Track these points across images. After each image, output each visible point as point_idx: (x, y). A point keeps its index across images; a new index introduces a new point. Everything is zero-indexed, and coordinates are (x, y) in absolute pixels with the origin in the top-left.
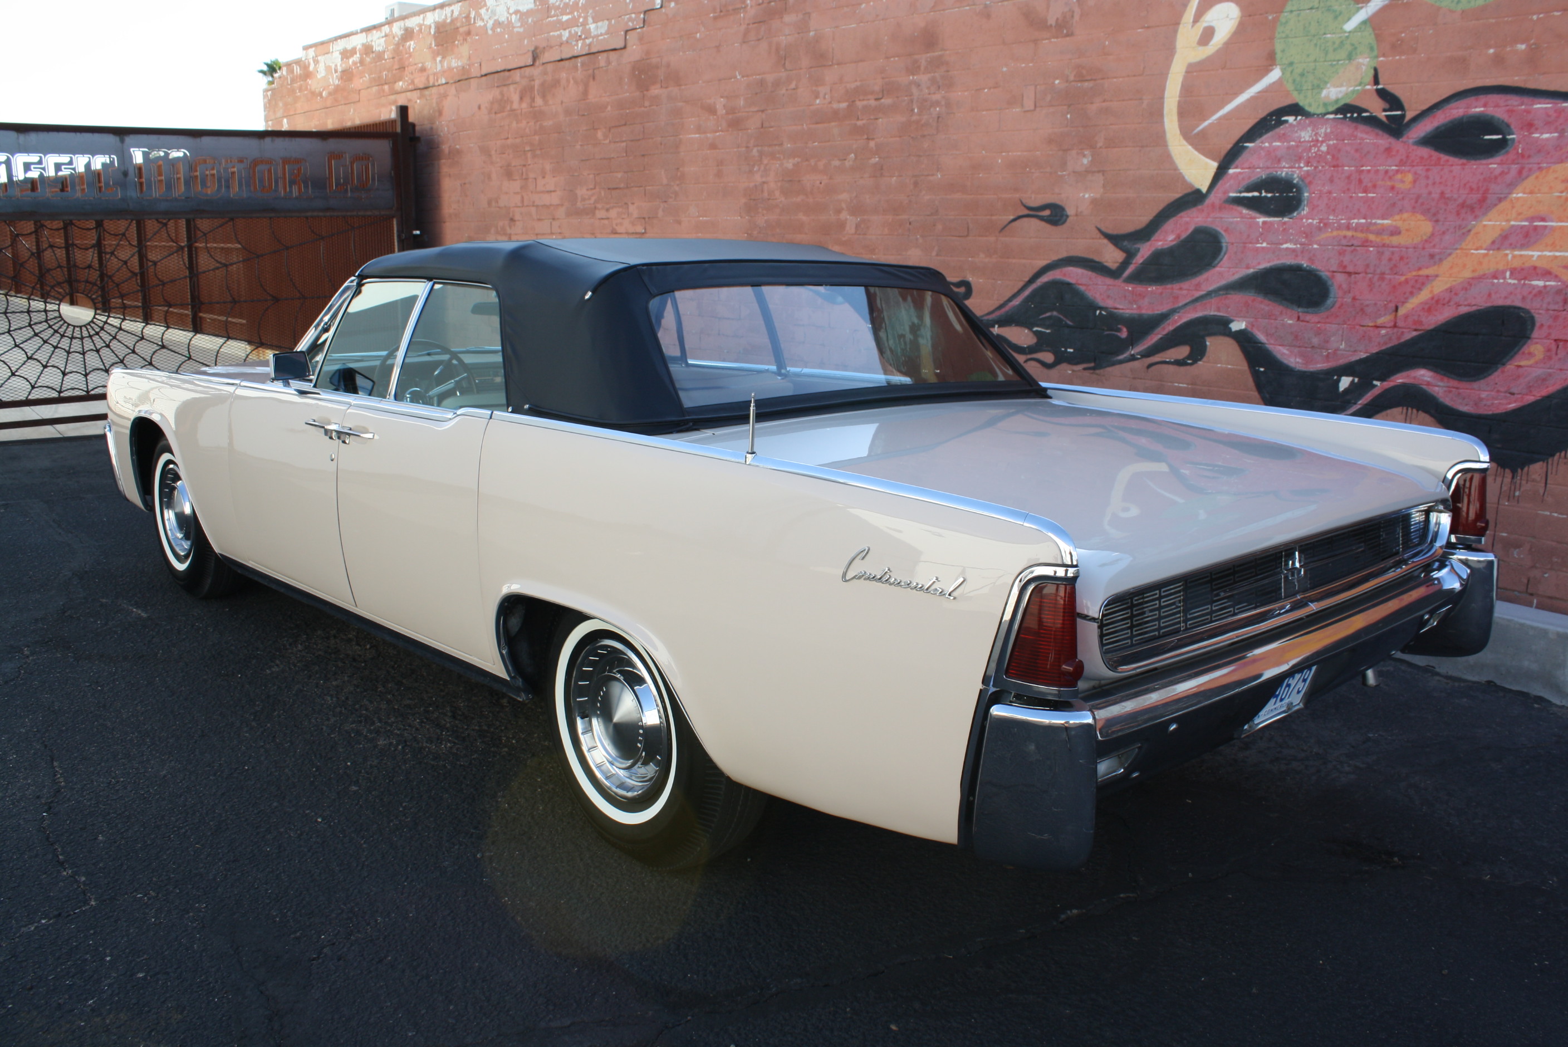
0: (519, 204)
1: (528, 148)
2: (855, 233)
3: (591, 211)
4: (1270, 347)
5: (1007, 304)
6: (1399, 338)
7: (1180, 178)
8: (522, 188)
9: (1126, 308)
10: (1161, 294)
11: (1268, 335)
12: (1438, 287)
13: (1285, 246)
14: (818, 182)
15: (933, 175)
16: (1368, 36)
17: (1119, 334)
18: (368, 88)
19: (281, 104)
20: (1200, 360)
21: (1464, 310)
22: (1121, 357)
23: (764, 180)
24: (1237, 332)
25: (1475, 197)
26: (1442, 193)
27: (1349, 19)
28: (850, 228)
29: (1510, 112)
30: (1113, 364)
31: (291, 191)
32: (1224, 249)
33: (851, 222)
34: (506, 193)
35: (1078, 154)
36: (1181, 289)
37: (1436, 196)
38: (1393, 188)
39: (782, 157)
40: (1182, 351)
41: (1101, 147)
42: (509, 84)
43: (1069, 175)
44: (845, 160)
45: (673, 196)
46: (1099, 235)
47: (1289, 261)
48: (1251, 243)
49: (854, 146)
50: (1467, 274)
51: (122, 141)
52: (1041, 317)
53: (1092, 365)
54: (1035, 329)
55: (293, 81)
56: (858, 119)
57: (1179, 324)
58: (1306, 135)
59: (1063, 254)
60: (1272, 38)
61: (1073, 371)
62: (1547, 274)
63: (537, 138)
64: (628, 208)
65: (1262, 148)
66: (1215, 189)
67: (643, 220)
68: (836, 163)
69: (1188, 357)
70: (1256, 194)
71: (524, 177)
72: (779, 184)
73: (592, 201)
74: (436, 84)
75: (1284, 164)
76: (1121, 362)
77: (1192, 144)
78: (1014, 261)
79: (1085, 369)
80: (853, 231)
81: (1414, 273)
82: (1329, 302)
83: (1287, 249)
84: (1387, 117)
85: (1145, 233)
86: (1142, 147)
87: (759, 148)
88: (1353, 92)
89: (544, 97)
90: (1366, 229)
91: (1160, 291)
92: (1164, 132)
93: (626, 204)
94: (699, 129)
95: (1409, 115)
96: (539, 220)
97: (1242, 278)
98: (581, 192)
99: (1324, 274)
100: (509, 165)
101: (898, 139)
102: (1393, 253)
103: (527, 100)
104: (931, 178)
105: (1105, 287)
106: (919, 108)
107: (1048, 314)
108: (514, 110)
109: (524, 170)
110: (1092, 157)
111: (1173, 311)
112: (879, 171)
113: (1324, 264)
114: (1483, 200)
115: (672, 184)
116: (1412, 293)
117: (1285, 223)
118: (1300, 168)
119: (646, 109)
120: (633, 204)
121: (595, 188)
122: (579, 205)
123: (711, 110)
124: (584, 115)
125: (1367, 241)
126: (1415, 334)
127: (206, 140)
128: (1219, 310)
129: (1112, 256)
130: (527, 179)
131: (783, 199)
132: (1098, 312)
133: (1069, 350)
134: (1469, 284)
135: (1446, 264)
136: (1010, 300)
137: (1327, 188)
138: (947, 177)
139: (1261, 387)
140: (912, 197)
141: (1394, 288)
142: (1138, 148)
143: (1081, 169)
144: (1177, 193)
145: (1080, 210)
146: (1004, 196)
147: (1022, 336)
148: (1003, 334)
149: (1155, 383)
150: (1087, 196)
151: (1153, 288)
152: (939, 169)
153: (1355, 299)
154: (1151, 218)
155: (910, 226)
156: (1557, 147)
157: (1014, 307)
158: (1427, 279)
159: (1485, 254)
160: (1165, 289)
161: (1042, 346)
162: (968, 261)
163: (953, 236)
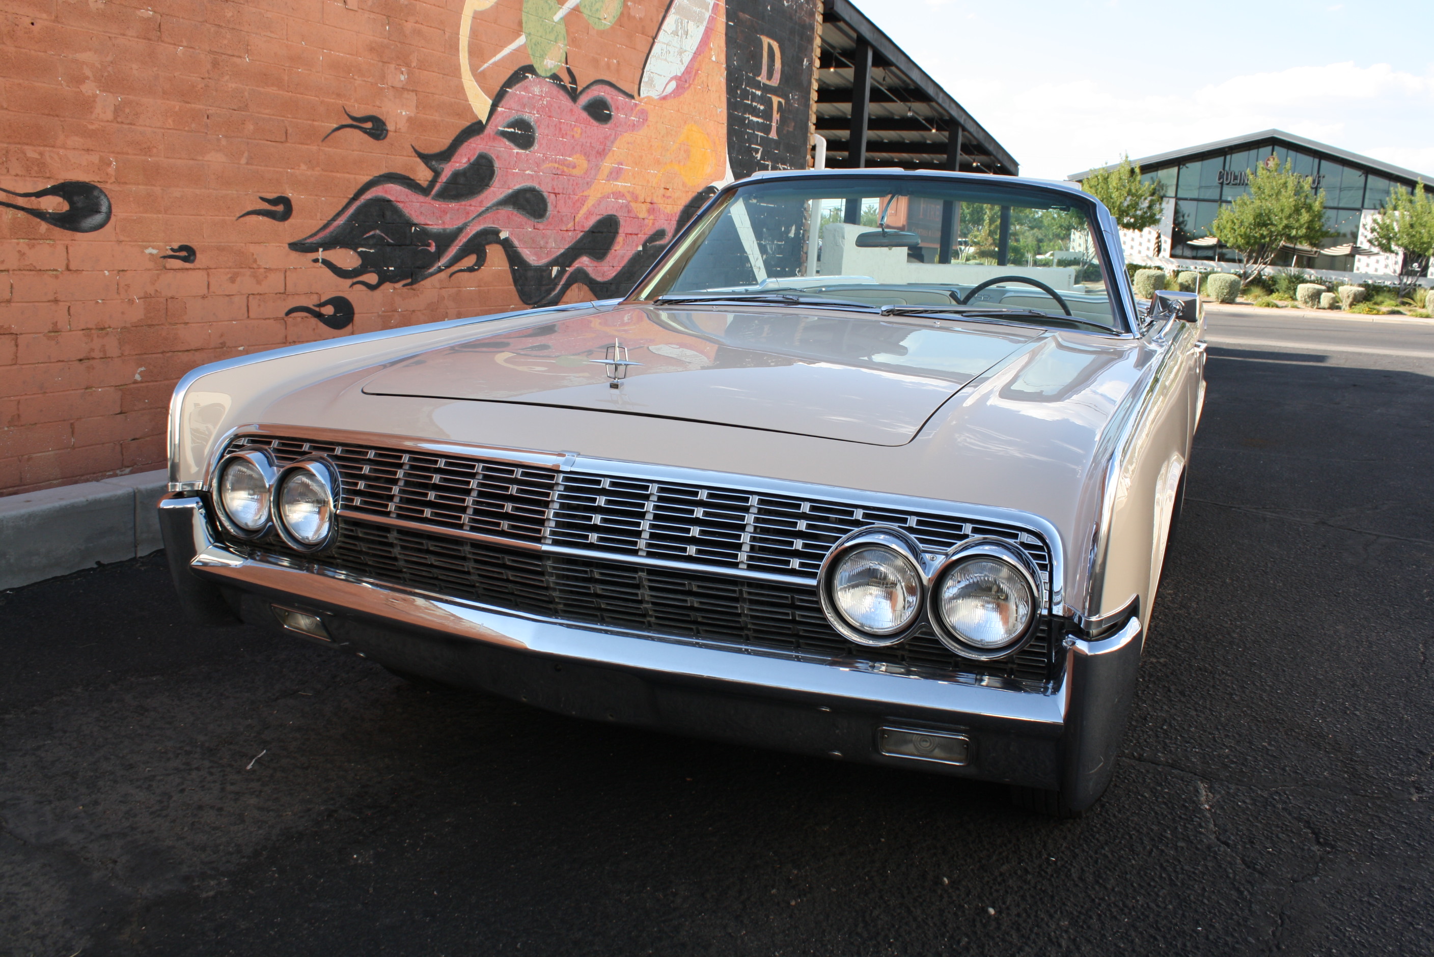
2: (112, 122)
4: (520, 250)
5: (331, 224)
6: (576, 238)
7: (469, 108)
9: (435, 225)
10: (458, 210)
11: (519, 241)
12: (590, 203)
13: (527, 172)
15: (240, 57)
16: (562, 29)
17: (429, 248)
20: (483, 265)
21: (599, 218)
22: (432, 270)
24: (503, 240)
25: (602, 147)
26: (591, 144)
27: (555, 13)
28: (103, 111)
29: (612, 98)
30: (426, 278)
32: (496, 172)
33: (105, 101)
35: (396, 69)
36: (470, 206)
37: (588, 144)
38: (573, 136)
40: (470, 260)
41: (414, 67)
43: (388, 88)
46: (414, 154)
47: (529, 184)
48: (510, 168)
50: (599, 196)
52: (365, 236)
53: (409, 281)
54: (360, 250)
57: (470, 237)
58: (536, 90)
59: (384, 170)
60: (521, 10)
61: (394, 289)
62: (623, 196)
65: (516, 95)
66: (490, 123)
69: (475, 265)
70: (512, 130)
75: (527, 110)
76: (432, 275)
77: (476, 81)
78: (338, 175)
79: (404, 286)
80: (109, 115)
81: (581, 194)
82: (548, 214)
83: (529, 174)
84: (571, 87)
85: (447, 155)
86: (444, 75)
88: (558, 65)
90: (562, 163)
91: (457, 207)
92: (460, 65)
95: (579, 89)
97: (505, 197)
99: (545, 194)
102: (573, 180)
104: (238, 61)
105: (418, 204)
107: (372, 233)
110: (408, 74)
111: (465, 225)
113: (545, 188)
114: (604, 150)
116: (581, 207)
117: (527, 155)
118: (534, 114)
125: (563, 171)
126: (582, 234)
128: (494, 223)
129: (423, 175)
132: (413, 228)
133: (391, 269)
134: (599, 202)
135: (593, 189)
136: (334, 219)
137: (546, 132)
138: (258, 63)
139: (516, 281)
140: (210, 81)
141: (574, 203)
142: (441, 75)
143: (399, 85)
144: (468, 121)
145: (398, 127)
146: (326, 100)
147: (347, 259)
148: (328, 258)
149: (455, 290)
150: (404, 113)
151: (453, 205)
152: (247, 51)
153: (559, 212)
154: (451, 141)
155: (208, 121)
156: (626, 123)
157: (339, 227)
158: (586, 198)
159: (605, 183)
160: (461, 205)
161: (367, 267)
162: (287, 172)
163: (267, 140)
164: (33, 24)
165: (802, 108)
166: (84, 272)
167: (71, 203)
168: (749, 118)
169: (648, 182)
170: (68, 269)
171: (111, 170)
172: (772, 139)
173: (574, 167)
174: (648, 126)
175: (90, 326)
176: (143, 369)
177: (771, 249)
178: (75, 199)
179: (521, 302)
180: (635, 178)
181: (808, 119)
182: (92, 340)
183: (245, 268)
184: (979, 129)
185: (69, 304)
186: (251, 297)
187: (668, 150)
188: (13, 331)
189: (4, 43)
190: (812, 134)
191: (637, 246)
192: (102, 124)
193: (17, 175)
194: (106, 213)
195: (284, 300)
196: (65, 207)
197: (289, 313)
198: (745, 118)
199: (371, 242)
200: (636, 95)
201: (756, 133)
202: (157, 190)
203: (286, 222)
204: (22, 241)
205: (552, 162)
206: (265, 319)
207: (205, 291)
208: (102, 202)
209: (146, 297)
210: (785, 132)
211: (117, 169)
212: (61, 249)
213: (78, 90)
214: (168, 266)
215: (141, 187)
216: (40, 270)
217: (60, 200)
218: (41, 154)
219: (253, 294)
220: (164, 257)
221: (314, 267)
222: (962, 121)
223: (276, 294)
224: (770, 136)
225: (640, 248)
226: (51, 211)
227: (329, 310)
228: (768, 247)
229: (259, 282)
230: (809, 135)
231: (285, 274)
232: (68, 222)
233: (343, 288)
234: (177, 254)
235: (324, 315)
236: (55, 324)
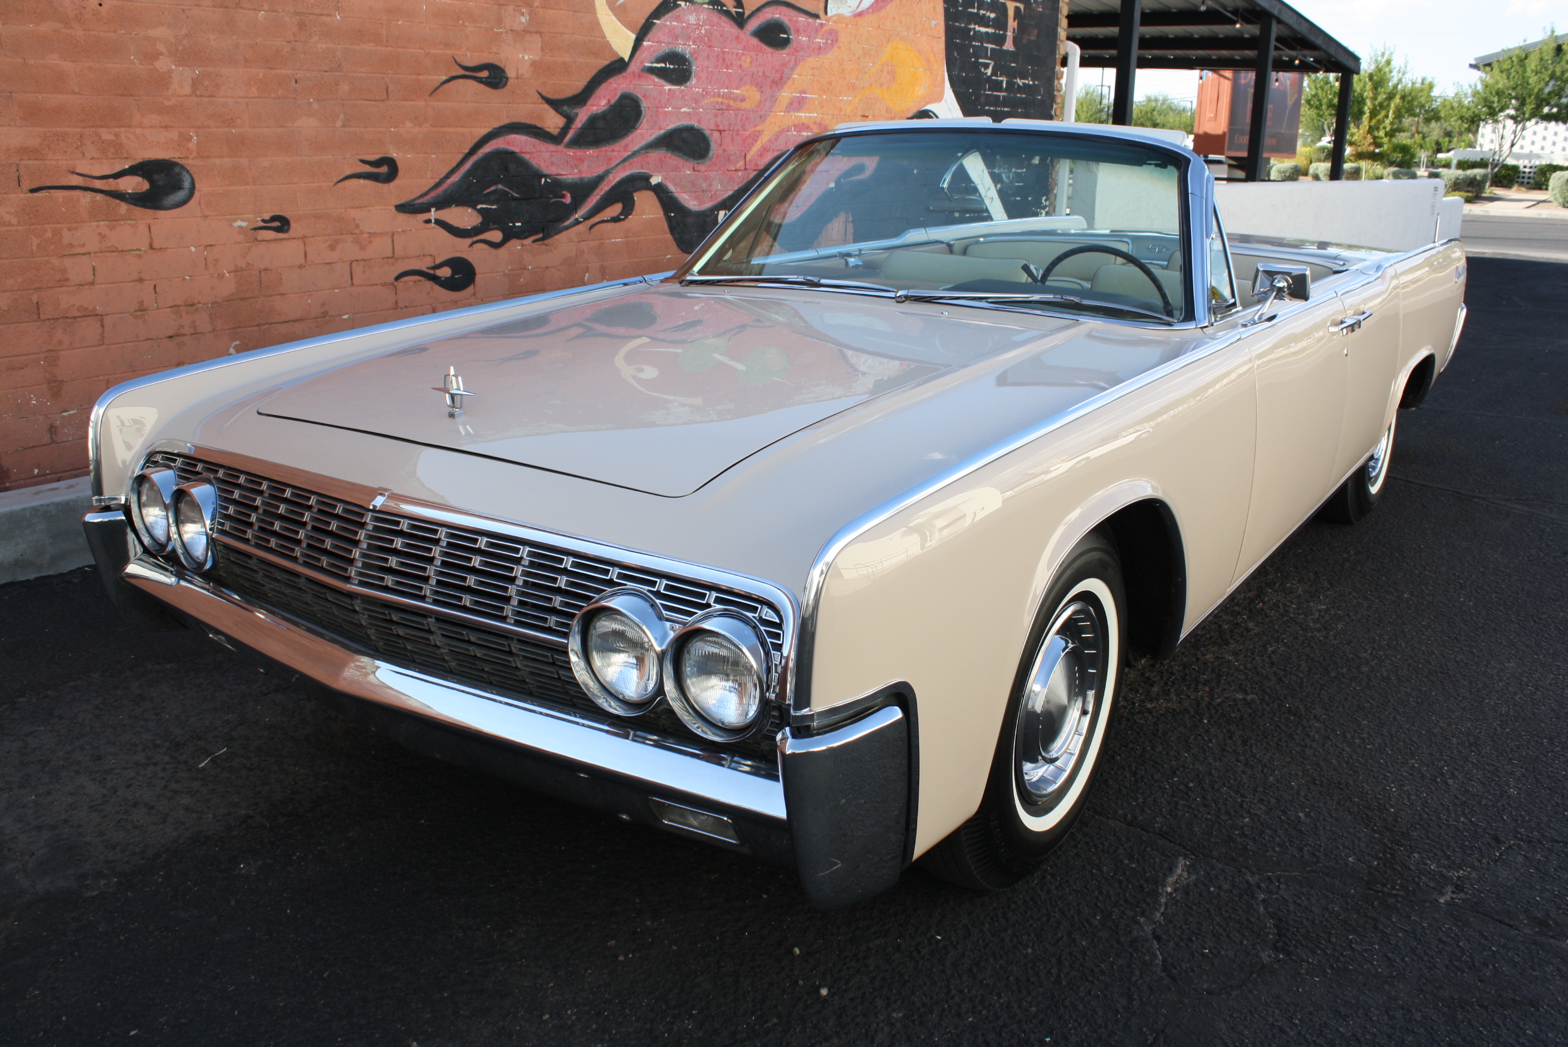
2: (190, 96)
4: (676, 195)
5: (444, 182)
6: (748, 177)
7: (607, 46)
9: (569, 174)
10: (598, 156)
11: (676, 185)
12: (764, 139)
13: (683, 110)
15: (330, 15)
17: (564, 200)
20: (630, 214)
22: (567, 223)
24: (655, 185)
25: (778, 75)
26: (764, 72)
29: (790, 20)
30: (560, 231)
32: (643, 112)
35: (515, 10)
36: (613, 151)
37: (761, 74)
38: (741, 66)
40: (616, 209)
41: (537, 7)
43: (506, 33)
46: (541, 100)
47: (686, 122)
48: (661, 107)
50: (777, 129)
52: (485, 192)
53: (541, 235)
54: (479, 207)
57: (613, 184)
58: (692, 19)
59: (505, 121)
61: (523, 245)
62: (807, 128)
65: (666, 26)
66: (634, 59)
69: (621, 214)
70: (663, 65)
75: (680, 41)
76: (567, 228)
77: (615, 15)
78: (451, 130)
79: (534, 241)
80: (187, 90)
81: (753, 129)
82: (711, 154)
83: (685, 112)
84: (736, 12)
85: (582, 98)
86: (575, 11)
90: (728, 96)
91: (596, 154)
95: (747, 13)
97: (656, 138)
99: (707, 133)
102: (742, 115)
104: (328, 19)
105: (549, 154)
107: (493, 188)
110: (530, 15)
111: (607, 173)
113: (706, 125)
114: (781, 78)
116: (753, 144)
117: (682, 91)
118: (690, 45)
125: (729, 106)
126: (755, 173)
128: (642, 168)
129: (553, 122)
133: (517, 224)
134: (777, 136)
135: (768, 122)
136: (448, 176)
137: (706, 63)
138: (350, 19)
139: (672, 229)
140: (296, 44)
141: (744, 140)
142: (571, 13)
143: (519, 28)
144: (606, 60)
145: (520, 73)
146: (432, 51)
147: (465, 217)
148: (442, 218)
149: (596, 243)
150: (526, 58)
151: (590, 152)
152: (338, 9)
153: (724, 150)
154: (586, 83)
155: (297, 86)
156: (809, 47)
157: (453, 184)
158: (760, 133)
159: (784, 116)
160: (600, 151)
161: (489, 225)
162: (390, 132)
163: (366, 100)
164: (100, 5)
165: (1047, 12)
166: (168, 250)
167: (152, 182)
168: (974, 29)
169: (840, 110)
170: (151, 247)
171: (192, 145)
172: (1008, 52)
173: (743, 100)
174: (839, 48)
175: (177, 303)
176: (237, 343)
177: (1008, 178)
178: (156, 177)
179: (680, 252)
180: (822, 107)
181: (1056, 24)
182: (181, 317)
183: (347, 234)
184: (1300, 20)
185: (154, 283)
186: (354, 264)
187: (865, 73)
188: (97, 313)
189: (72, 28)
190: (1062, 41)
191: (828, 183)
192: (179, 99)
193: (93, 159)
194: (189, 189)
195: (393, 264)
196: (146, 186)
197: (397, 278)
198: (970, 30)
199: (493, 198)
200: (821, 14)
201: (985, 45)
202: (244, 161)
203: (392, 185)
204: (102, 223)
205: (714, 96)
206: (372, 285)
207: (303, 261)
208: (184, 178)
209: (237, 271)
210: (1025, 41)
211: (199, 144)
212: (142, 228)
213: (152, 67)
214: (259, 238)
215: (226, 160)
216: (123, 251)
217: (139, 179)
218: (117, 135)
219: (357, 261)
220: (255, 229)
221: (427, 228)
222: (1276, 12)
223: (383, 258)
224: (1005, 48)
225: (832, 185)
226: (130, 191)
227: (445, 272)
228: (1004, 176)
229: (363, 248)
230: (1058, 42)
231: (392, 237)
232: (149, 200)
233: (461, 248)
234: (269, 225)
235: (439, 278)
236: (141, 303)
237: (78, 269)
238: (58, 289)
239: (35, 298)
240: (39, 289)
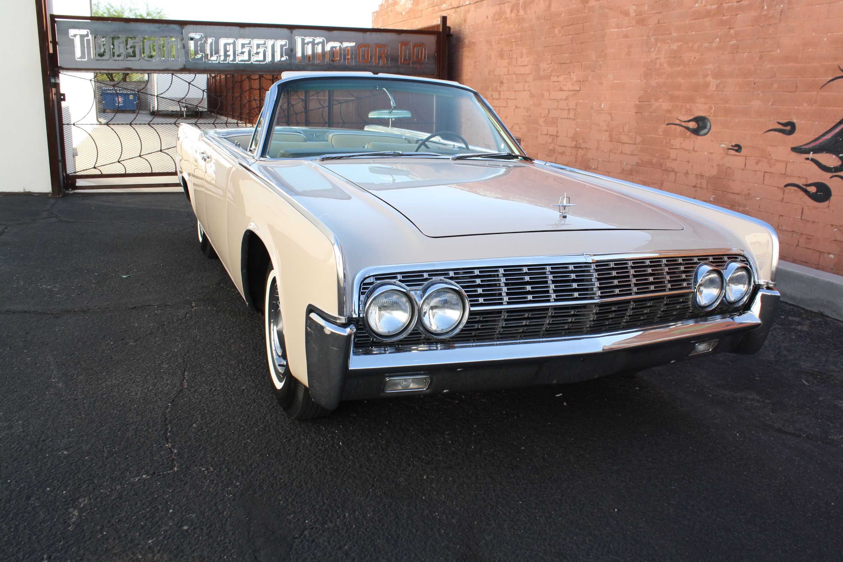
0: (506, 73)
1: (513, 40)
2: (716, 91)
3: (548, 77)
5: (820, 138)
8: (508, 64)
14: (693, 58)
15: (774, 51)
18: (427, 9)
19: (381, 20)
23: (657, 56)
28: (712, 87)
31: (379, 63)
33: (713, 83)
34: (500, 67)
39: (670, 42)
42: (505, 3)
44: (713, 43)
45: (599, 67)
49: (720, 33)
51: (292, 32)
54: (841, 155)
55: (388, 7)
56: (724, 15)
63: (519, 34)
64: (570, 75)
67: (579, 82)
68: (707, 45)
71: (510, 57)
72: (667, 59)
73: (549, 71)
74: (464, 5)
78: (829, 108)
80: (714, 89)
87: (656, 37)
89: (525, 9)
93: (569, 72)
94: (618, 26)
96: (517, 82)
98: (543, 66)
100: (502, 50)
101: (751, 27)
103: (515, 12)
104: (772, 53)
106: (768, 6)
108: (507, 18)
109: (511, 53)
112: (736, 49)
115: (599, 60)
119: (585, 15)
120: (574, 72)
121: (551, 63)
122: (542, 73)
123: (626, 14)
124: (548, 20)
127: (335, 33)
130: (512, 58)
131: (669, 69)
136: (823, 135)
138: (783, 52)
140: (758, 66)
146: (826, 63)
147: (830, 160)
148: (816, 158)
152: (779, 48)
155: (754, 86)
157: (826, 140)
162: (795, 108)
163: (785, 92)
164: (695, 58)
166: (699, 152)
167: (698, 125)
170: (693, 150)
171: (712, 111)
175: (698, 174)
176: (714, 196)
178: (699, 123)
182: (698, 180)
183: (765, 158)
185: (693, 164)
186: (766, 174)
189: (685, 67)
192: (712, 92)
193: (684, 114)
194: (709, 129)
195: (785, 178)
196: (696, 126)
197: (786, 186)
203: (791, 136)
204: (682, 138)
206: (773, 187)
207: (744, 167)
208: (708, 124)
209: (718, 165)
211: (714, 111)
212: (692, 142)
213: (705, 80)
214: (729, 153)
215: (723, 118)
216: (685, 150)
217: (694, 123)
218: (691, 106)
219: (768, 173)
220: (728, 149)
221: (805, 163)
223: (781, 174)
226: (692, 127)
227: (813, 189)
229: (771, 167)
231: (786, 165)
232: (696, 132)
233: (825, 178)
234: (734, 148)
235: (809, 192)
236: (687, 171)
237: (673, 154)
238: (668, 160)
239: (661, 161)
240: (663, 158)
